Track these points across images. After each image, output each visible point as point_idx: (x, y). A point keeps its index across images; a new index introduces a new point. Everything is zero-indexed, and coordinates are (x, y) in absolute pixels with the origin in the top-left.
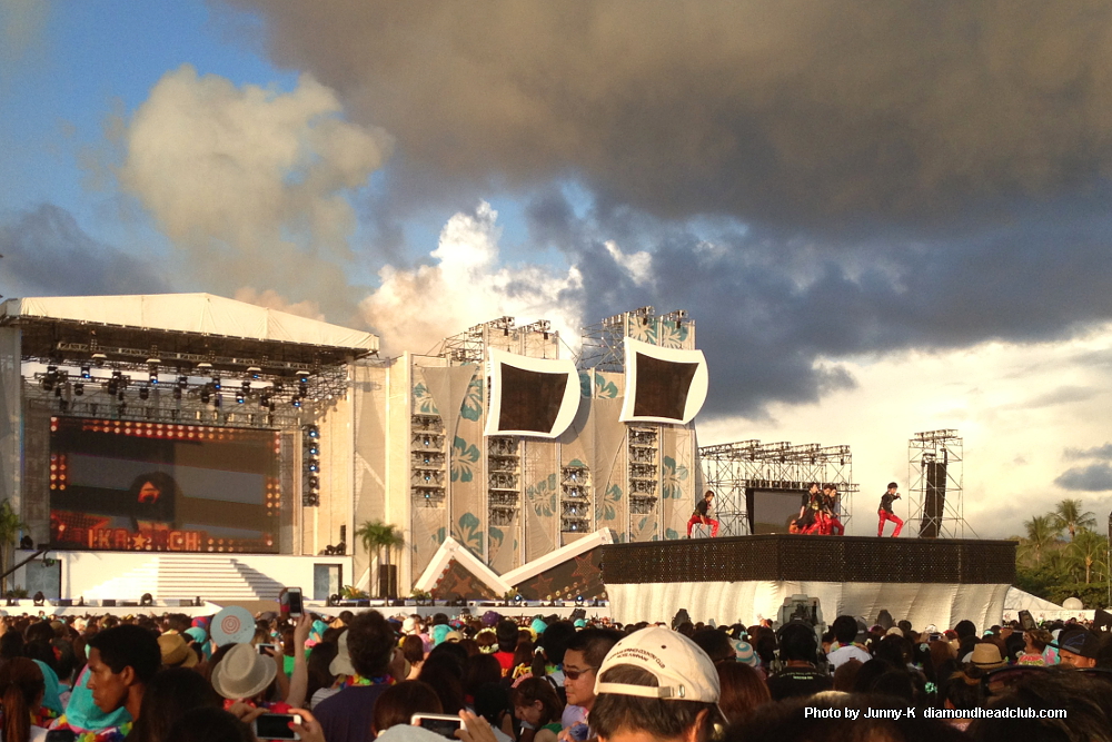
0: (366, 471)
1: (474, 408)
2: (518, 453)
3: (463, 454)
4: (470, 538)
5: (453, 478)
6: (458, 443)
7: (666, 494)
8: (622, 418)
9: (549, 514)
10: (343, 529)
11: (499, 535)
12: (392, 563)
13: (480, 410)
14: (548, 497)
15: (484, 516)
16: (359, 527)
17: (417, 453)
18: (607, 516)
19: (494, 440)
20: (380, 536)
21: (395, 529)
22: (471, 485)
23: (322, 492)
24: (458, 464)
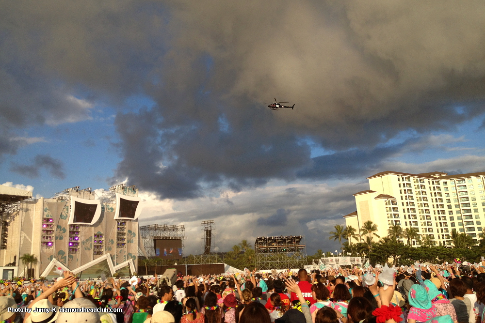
0: (25, 237)
1: (65, 215)
2: (79, 230)
3: (60, 230)
4: (62, 258)
5: (57, 238)
6: (59, 227)
7: (128, 242)
8: (115, 218)
9: (89, 250)
10: (15, 257)
11: (72, 257)
12: (33, 268)
13: (67, 216)
14: (89, 244)
15: (67, 251)
16: (21, 256)
17: (44, 231)
18: (109, 249)
19: (71, 226)
20: (29, 259)
21: (35, 256)
22: (63, 240)
23: (8, 244)
24: (58, 234)
